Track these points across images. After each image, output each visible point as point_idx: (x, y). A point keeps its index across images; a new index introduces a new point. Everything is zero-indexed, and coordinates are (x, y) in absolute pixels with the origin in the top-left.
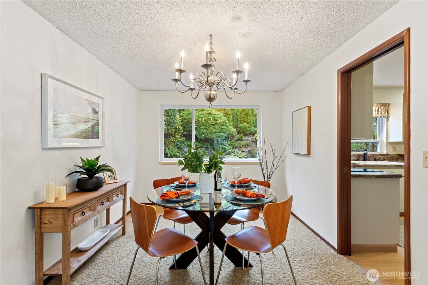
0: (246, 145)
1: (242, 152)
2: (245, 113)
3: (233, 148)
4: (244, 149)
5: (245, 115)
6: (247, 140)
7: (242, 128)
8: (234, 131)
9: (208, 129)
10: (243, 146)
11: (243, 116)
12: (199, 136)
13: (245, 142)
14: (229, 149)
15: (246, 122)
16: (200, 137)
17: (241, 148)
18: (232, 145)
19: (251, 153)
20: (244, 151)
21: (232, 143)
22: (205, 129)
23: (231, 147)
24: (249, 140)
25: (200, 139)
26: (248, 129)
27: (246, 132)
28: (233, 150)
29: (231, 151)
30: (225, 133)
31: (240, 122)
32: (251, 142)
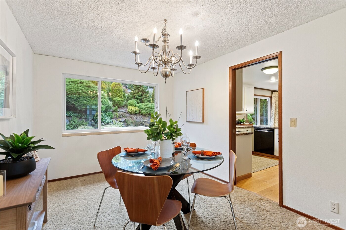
0: (121, 116)
1: (119, 121)
2: (117, 88)
3: (111, 118)
4: (120, 119)
5: (117, 91)
6: (121, 111)
7: (116, 101)
8: (110, 103)
9: (89, 101)
10: (119, 117)
11: (115, 91)
12: (78, 108)
13: (120, 113)
14: (108, 119)
15: (118, 97)
16: (80, 108)
17: (117, 118)
18: (110, 116)
19: (126, 123)
20: (121, 121)
21: (110, 114)
22: (86, 101)
23: (109, 118)
24: (123, 111)
25: (80, 110)
26: (121, 102)
27: (120, 105)
28: (112, 120)
29: (109, 121)
30: (105, 105)
31: (113, 96)
32: (125, 114)
